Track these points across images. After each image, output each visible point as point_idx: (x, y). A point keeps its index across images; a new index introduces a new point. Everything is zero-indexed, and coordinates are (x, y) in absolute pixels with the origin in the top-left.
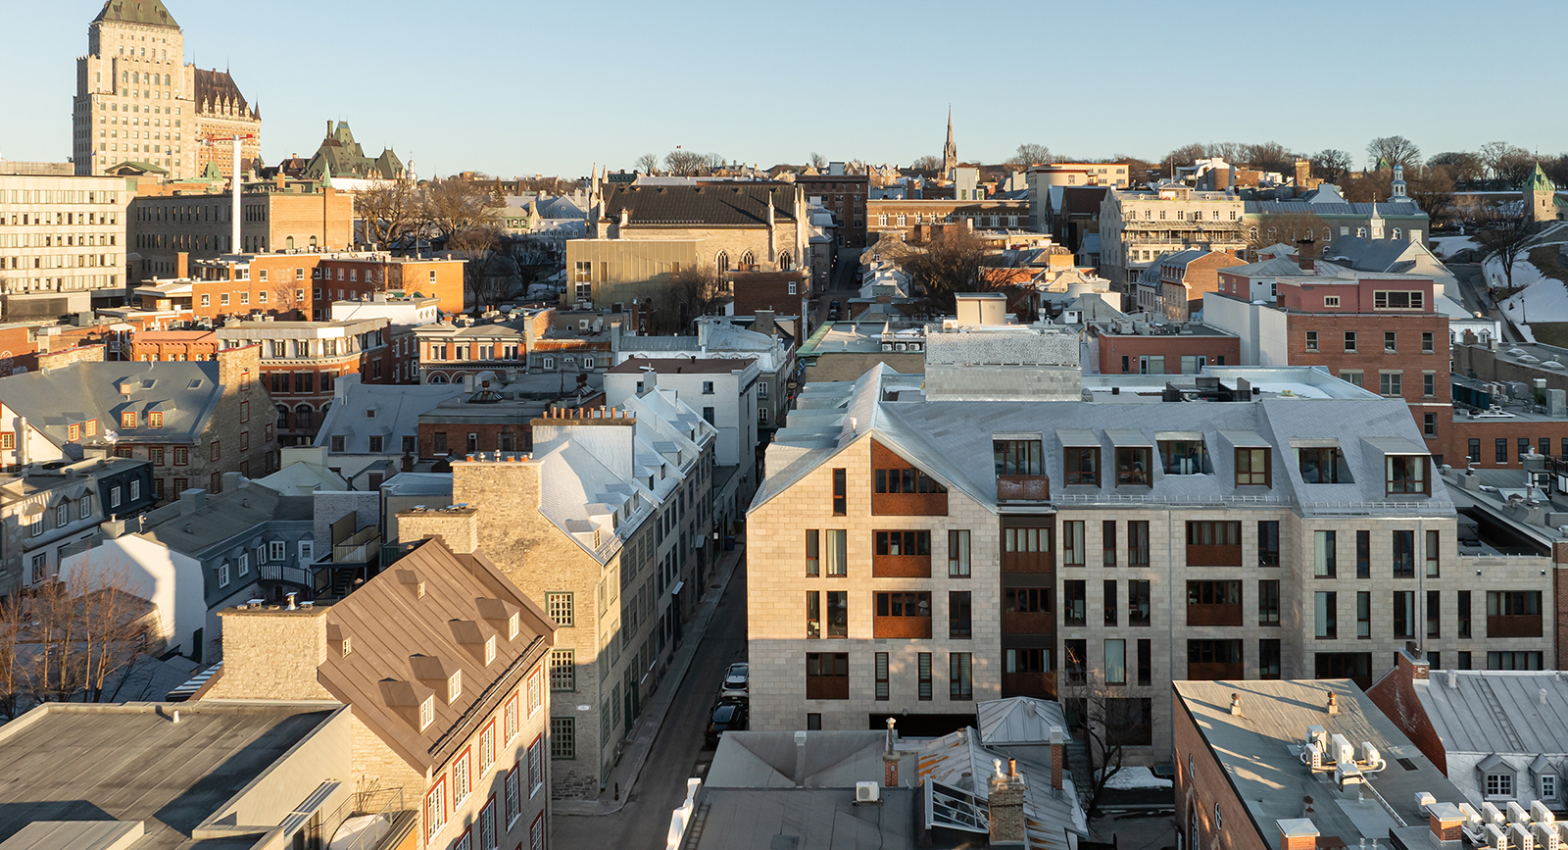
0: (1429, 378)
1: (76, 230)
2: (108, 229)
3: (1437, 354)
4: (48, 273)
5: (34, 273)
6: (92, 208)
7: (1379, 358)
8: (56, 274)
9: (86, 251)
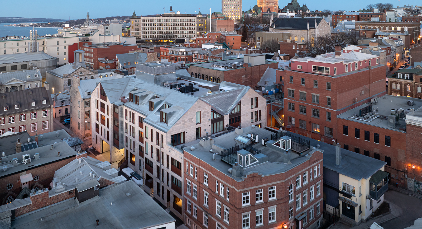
0: (329, 99)
1: (188, 26)
2: (193, 26)
3: (332, 91)
4: (184, 34)
5: (181, 34)
6: (191, 22)
7: (311, 89)
8: (185, 35)
9: (190, 30)
